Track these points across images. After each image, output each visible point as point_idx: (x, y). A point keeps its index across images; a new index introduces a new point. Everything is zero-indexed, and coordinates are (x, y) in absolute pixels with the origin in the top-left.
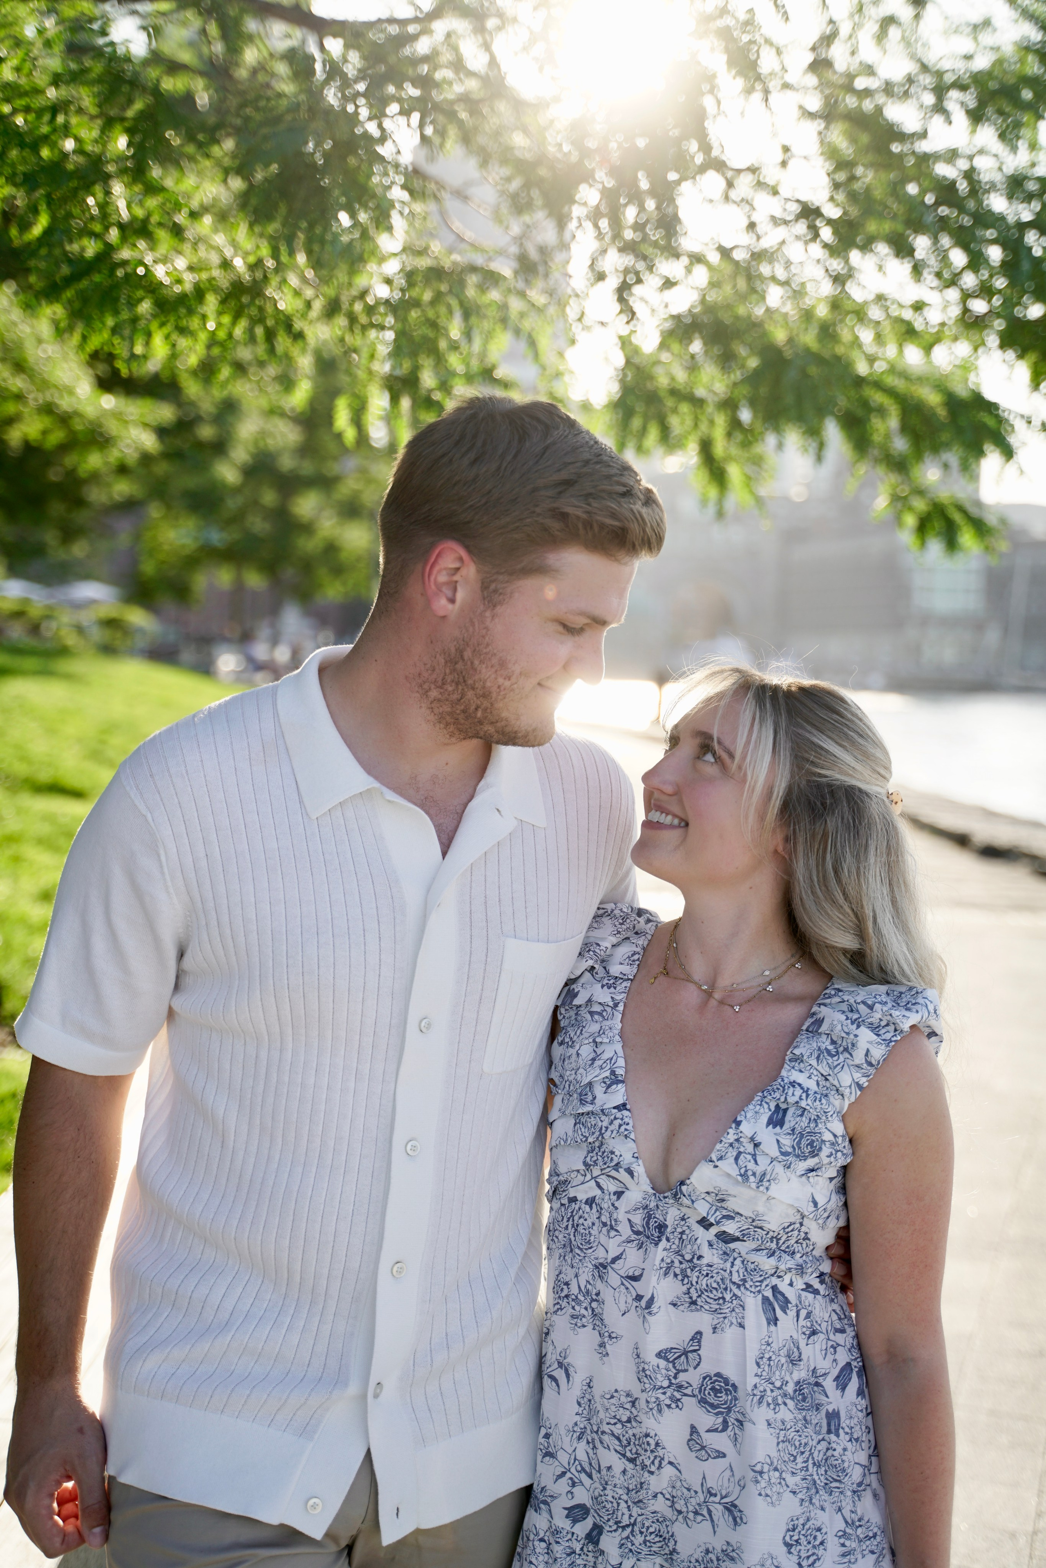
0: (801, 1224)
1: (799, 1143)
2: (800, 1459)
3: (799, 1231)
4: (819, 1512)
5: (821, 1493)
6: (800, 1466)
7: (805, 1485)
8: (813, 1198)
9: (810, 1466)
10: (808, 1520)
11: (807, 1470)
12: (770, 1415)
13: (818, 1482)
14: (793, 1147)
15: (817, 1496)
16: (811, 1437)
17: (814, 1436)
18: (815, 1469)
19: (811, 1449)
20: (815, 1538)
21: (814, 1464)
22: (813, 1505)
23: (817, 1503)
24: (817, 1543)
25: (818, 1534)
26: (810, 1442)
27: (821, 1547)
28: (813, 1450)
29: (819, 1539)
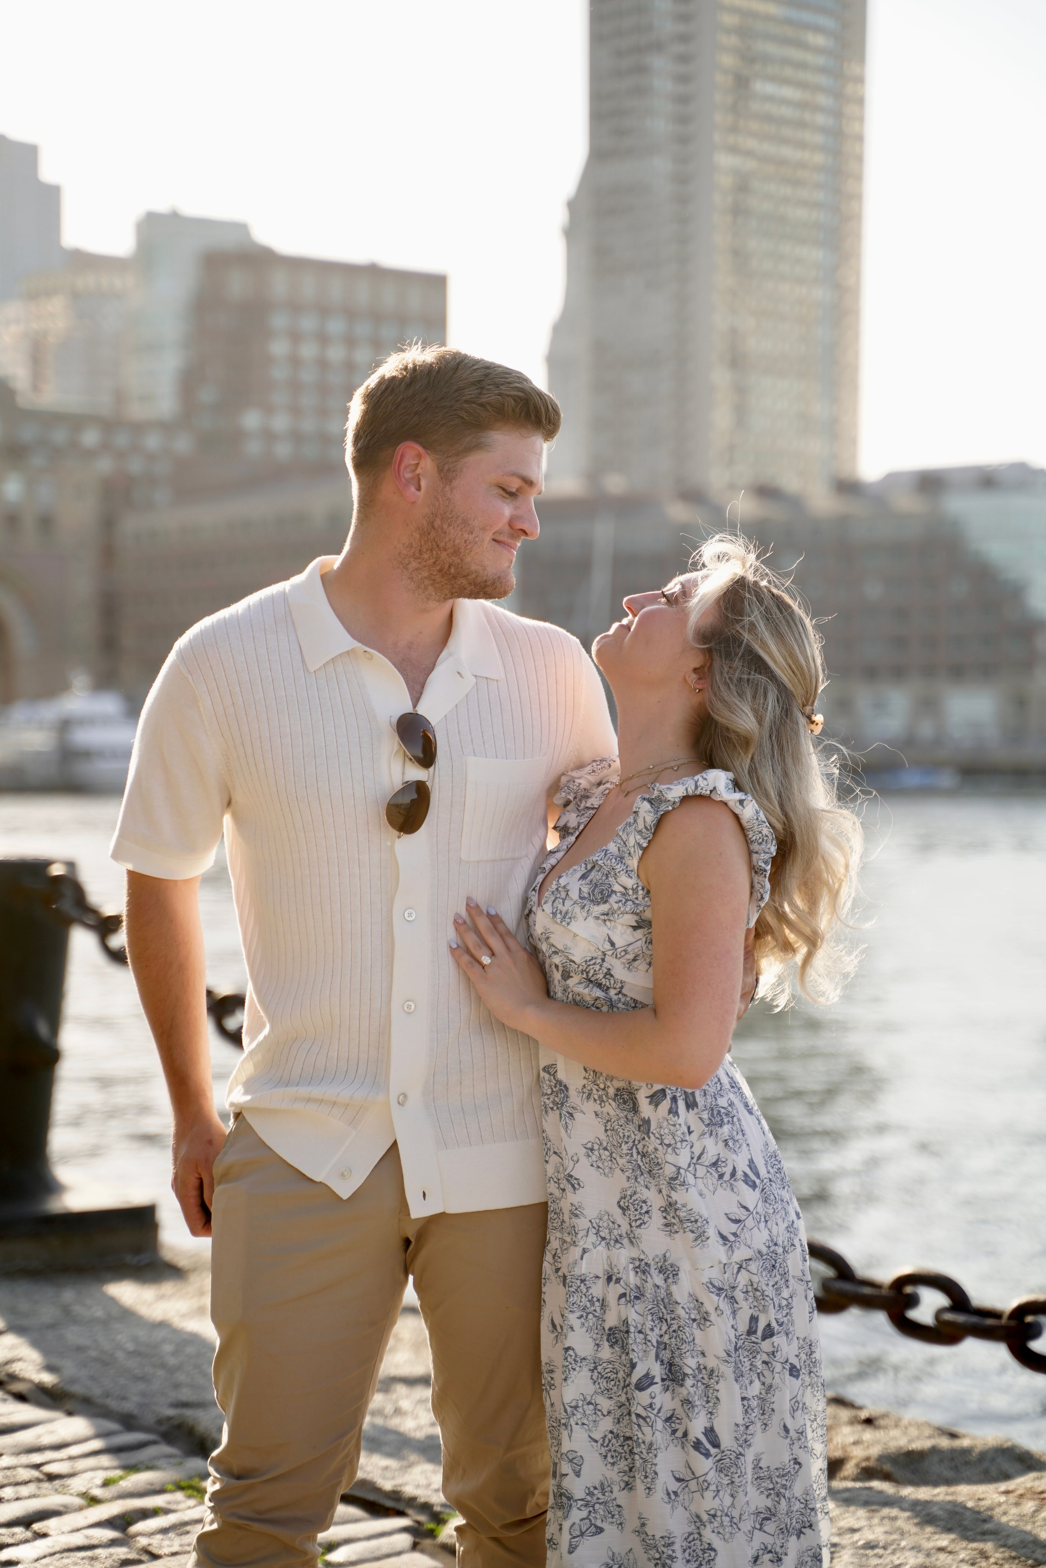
0: (603, 960)
1: (593, 891)
2: (624, 1147)
3: (601, 966)
4: (645, 1190)
5: (645, 1175)
6: (625, 1151)
7: (630, 1167)
8: (609, 938)
9: (635, 1154)
10: (635, 1193)
11: (632, 1156)
12: (597, 1108)
13: (643, 1167)
14: (589, 893)
15: (642, 1177)
16: (633, 1132)
17: (636, 1132)
18: (639, 1157)
19: (634, 1141)
20: (641, 1207)
21: (638, 1153)
22: (639, 1183)
23: (642, 1183)
24: (643, 1211)
25: (644, 1205)
26: (633, 1136)
27: (647, 1215)
28: (636, 1142)
29: (645, 1209)
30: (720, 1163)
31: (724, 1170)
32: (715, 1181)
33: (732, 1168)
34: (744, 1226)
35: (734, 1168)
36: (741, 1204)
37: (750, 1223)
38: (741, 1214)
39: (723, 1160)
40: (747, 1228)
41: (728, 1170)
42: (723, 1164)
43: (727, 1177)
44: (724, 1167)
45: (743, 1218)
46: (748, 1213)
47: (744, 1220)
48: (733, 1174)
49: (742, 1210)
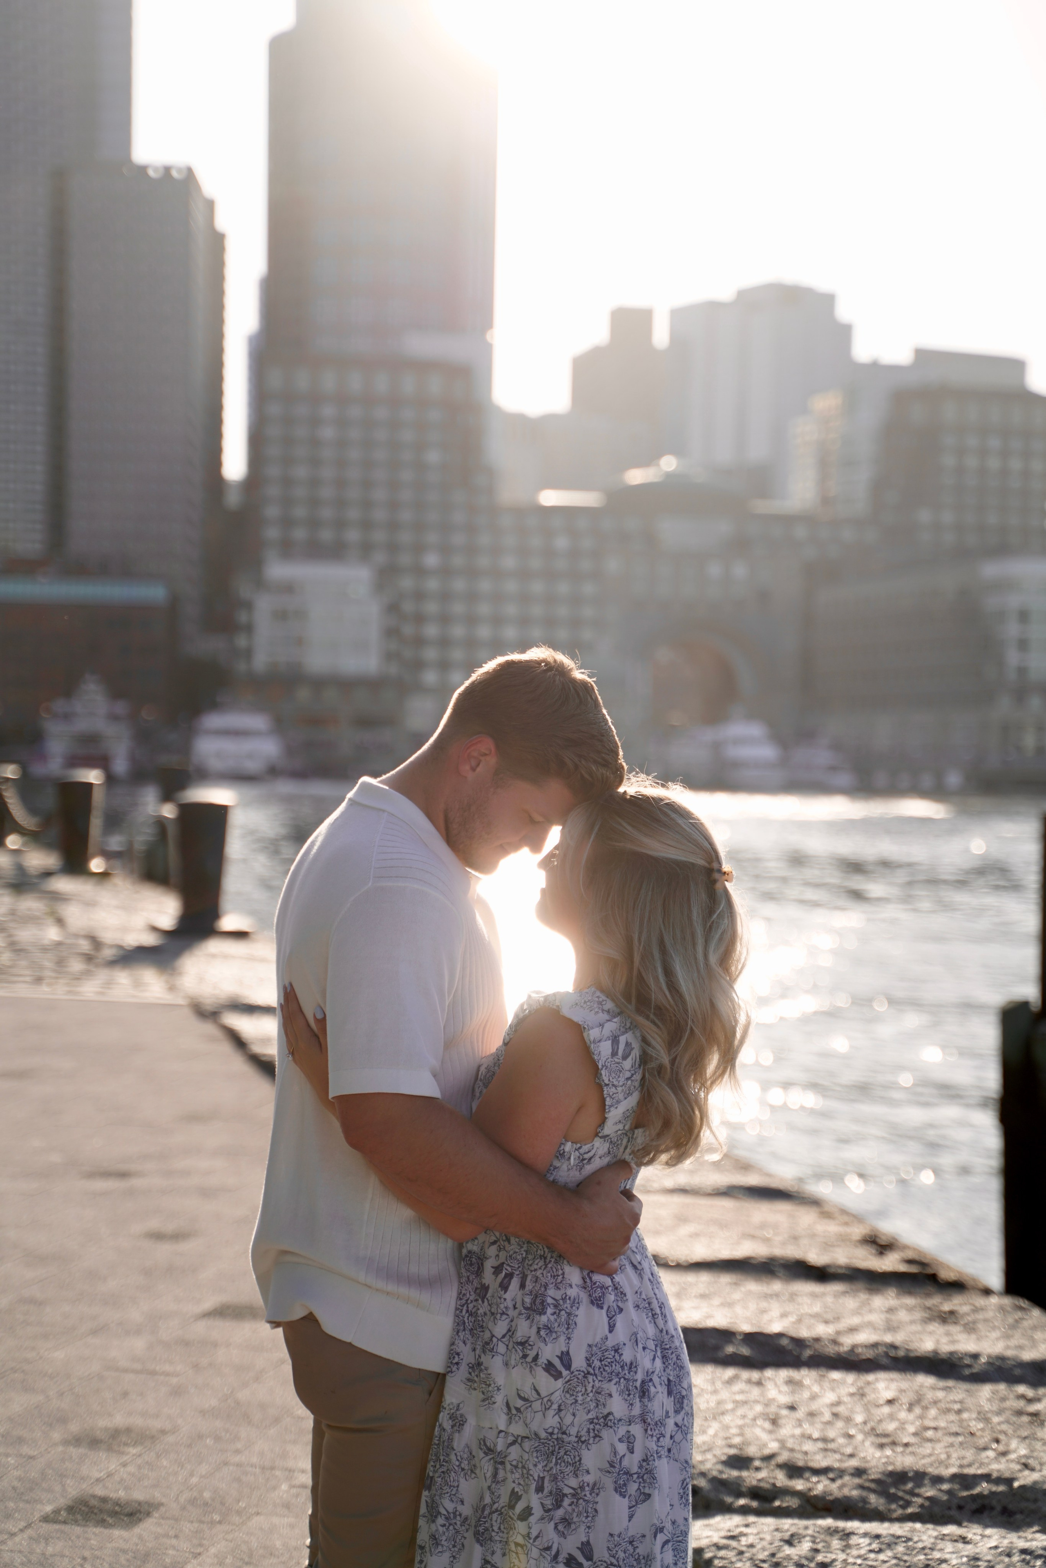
4: (461, 1344)
5: (467, 1332)
9: (464, 1311)
13: (467, 1324)
15: (464, 1333)
16: (470, 1292)
17: (472, 1293)
18: (467, 1315)
19: (467, 1300)
20: (454, 1357)
21: (467, 1311)
22: (459, 1336)
23: (462, 1337)
24: (454, 1361)
25: (456, 1356)
26: (468, 1295)
27: (456, 1366)
28: (469, 1301)
29: (456, 1360)
30: (527, 1345)
31: (528, 1352)
32: (518, 1358)
33: (535, 1353)
34: (530, 1406)
35: (537, 1355)
36: (534, 1387)
37: (537, 1405)
38: (533, 1396)
39: (531, 1343)
40: (532, 1409)
41: (532, 1354)
42: (530, 1347)
43: (529, 1359)
44: (530, 1350)
45: (532, 1399)
46: (538, 1397)
47: (532, 1402)
48: (536, 1358)
49: (534, 1392)
